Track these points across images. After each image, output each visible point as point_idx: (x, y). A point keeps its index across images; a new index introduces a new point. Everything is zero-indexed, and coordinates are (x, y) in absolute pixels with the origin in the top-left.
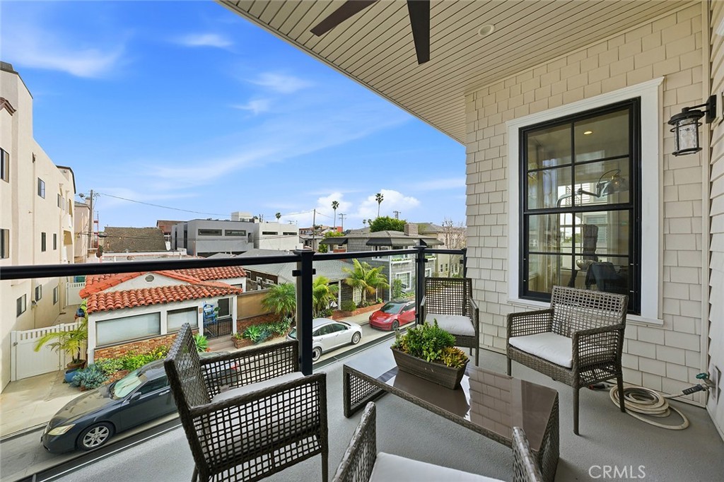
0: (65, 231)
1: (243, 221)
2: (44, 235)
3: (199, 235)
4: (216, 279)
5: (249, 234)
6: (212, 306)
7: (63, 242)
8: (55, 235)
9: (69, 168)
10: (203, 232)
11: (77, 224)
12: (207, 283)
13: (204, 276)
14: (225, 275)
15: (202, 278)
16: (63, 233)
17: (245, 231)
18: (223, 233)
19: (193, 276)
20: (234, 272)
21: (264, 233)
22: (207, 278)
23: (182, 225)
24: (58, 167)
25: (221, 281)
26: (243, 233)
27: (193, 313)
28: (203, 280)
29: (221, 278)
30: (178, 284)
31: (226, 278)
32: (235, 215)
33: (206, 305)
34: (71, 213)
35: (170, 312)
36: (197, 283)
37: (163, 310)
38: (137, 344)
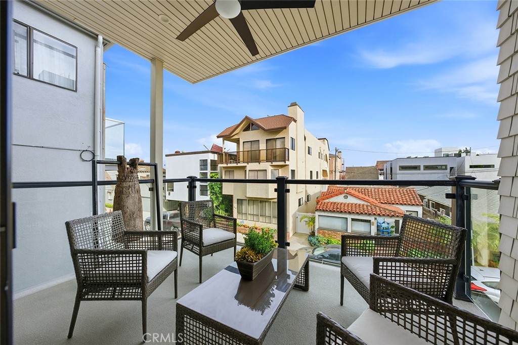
0: (323, 170)
1: (448, 156)
2: (311, 172)
3: (400, 170)
4: (393, 204)
5: (451, 168)
6: (388, 224)
7: (322, 175)
8: (317, 172)
9: (325, 139)
10: (403, 168)
11: (330, 166)
12: (383, 206)
13: (384, 200)
14: (401, 202)
15: (382, 201)
16: (322, 171)
17: (446, 166)
18: (422, 168)
19: (376, 199)
20: (411, 200)
21: (471, 167)
22: (386, 202)
23: (389, 163)
24: (319, 139)
25: (397, 206)
26: (444, 167)
27: (367, 224)
28: (382, 203)
29: (397, 204)
30: (362, 203)
31: (401, 204)
32: (438, 151)
33: (384, 222)
34: (327, 161)
35: (353, 220)
36: (375, 204)
37: (349, 217)
38: (335, 233)
